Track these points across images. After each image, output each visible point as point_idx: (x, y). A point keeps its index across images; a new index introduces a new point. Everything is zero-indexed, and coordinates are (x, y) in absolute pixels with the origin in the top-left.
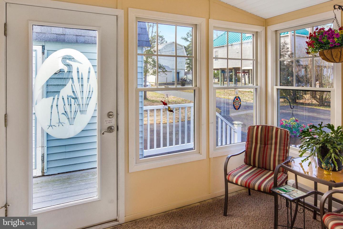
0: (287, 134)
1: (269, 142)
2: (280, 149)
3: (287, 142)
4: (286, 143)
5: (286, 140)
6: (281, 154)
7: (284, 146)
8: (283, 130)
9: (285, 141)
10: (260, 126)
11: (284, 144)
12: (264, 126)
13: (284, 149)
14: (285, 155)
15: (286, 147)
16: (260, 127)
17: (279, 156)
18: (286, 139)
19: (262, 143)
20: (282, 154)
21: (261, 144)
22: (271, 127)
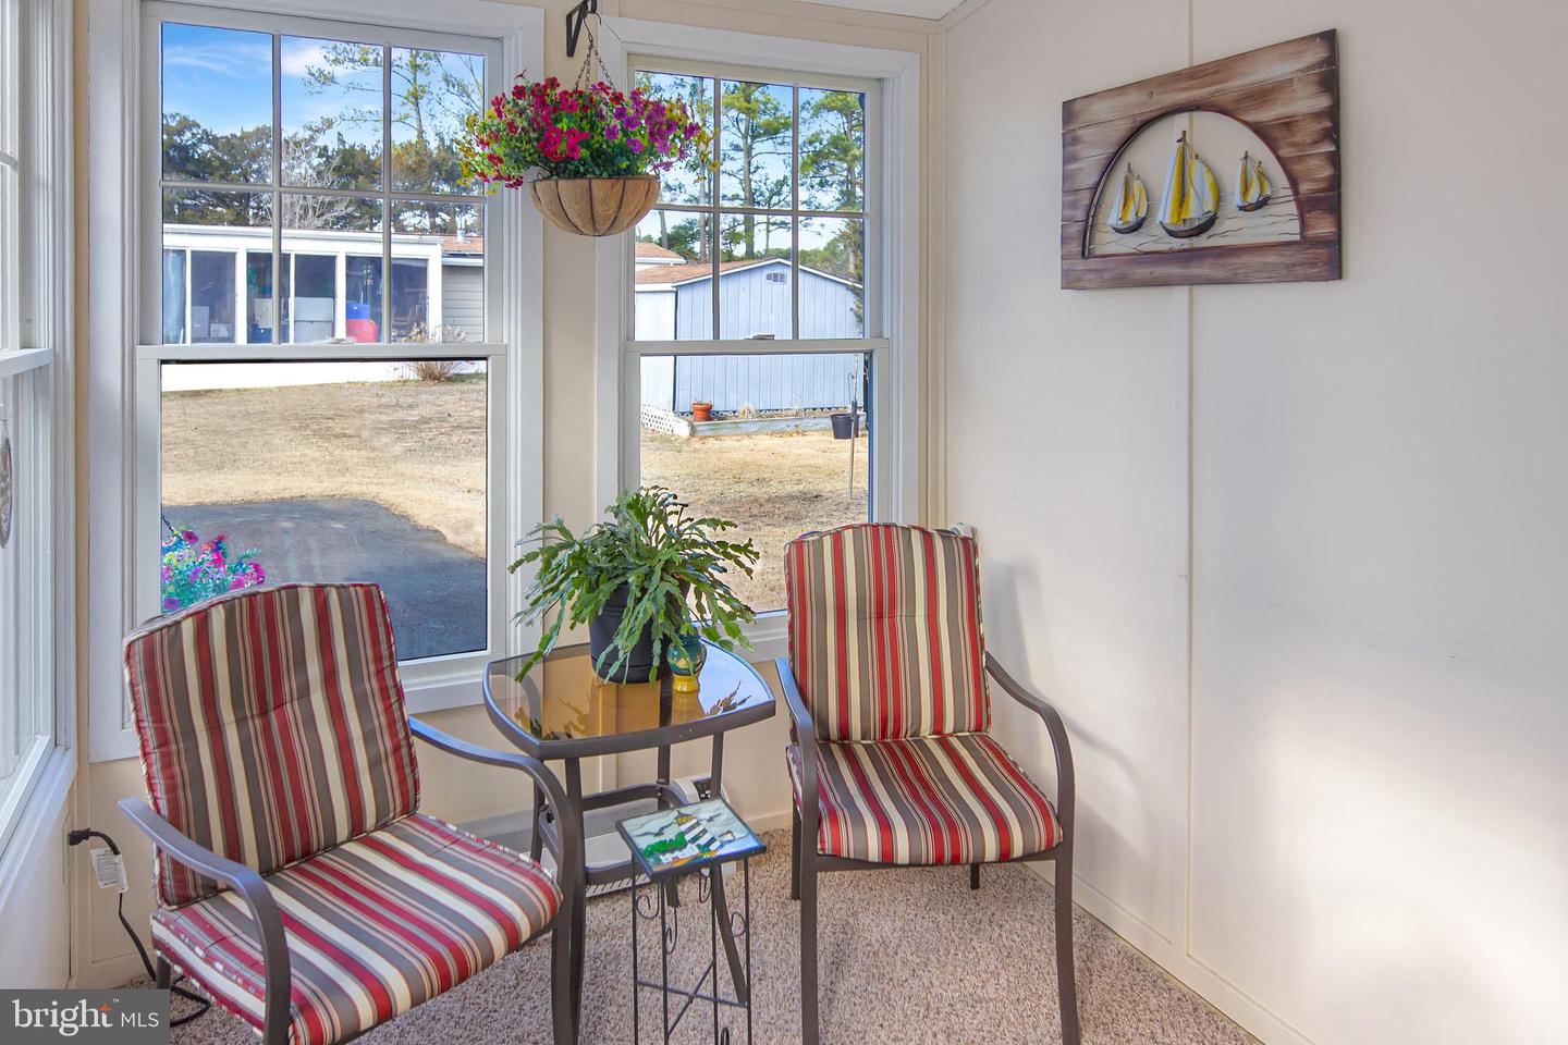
0: (376, 600)
1: (290, 685)
2: (361, 701)
3: (390, 647)
4: (385, 653)
5: (383, 637)
6: (376, 723)
7: (380, 672)
8: (355, 585)
9: (376, 642)
10: (213, 609)
11: (378, 658)
12: (241, 604)
13: (384, 691)
14: (397, 714)
15: (387, 673)
16: (218, 619)
17: (369, 737)
18: (382, 630)
19: (248, 714)
20: (383, 720)
21: (241, 721)
22: (283, 592)
